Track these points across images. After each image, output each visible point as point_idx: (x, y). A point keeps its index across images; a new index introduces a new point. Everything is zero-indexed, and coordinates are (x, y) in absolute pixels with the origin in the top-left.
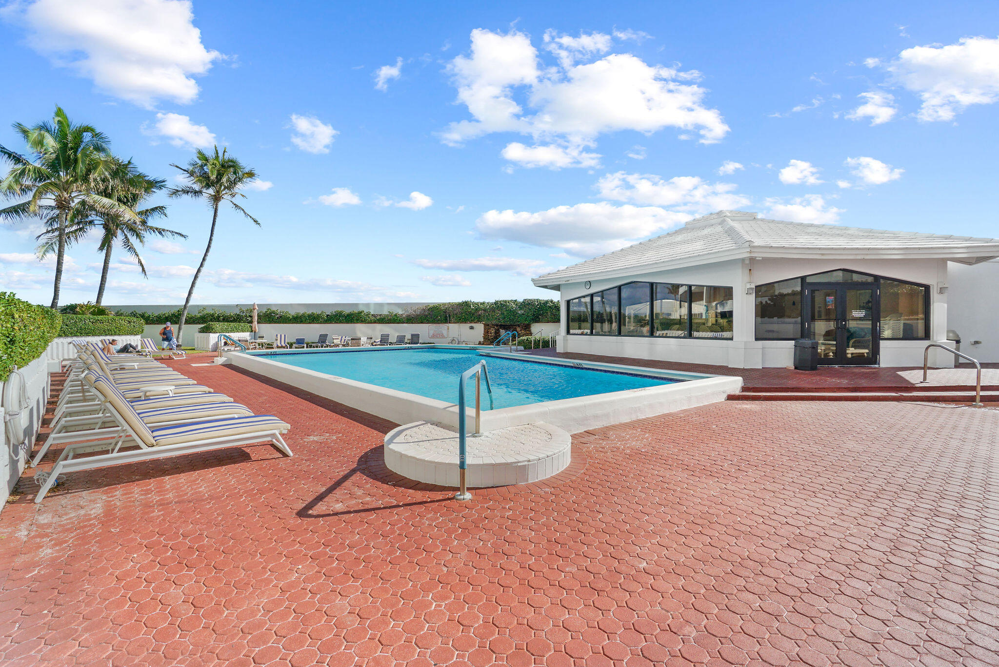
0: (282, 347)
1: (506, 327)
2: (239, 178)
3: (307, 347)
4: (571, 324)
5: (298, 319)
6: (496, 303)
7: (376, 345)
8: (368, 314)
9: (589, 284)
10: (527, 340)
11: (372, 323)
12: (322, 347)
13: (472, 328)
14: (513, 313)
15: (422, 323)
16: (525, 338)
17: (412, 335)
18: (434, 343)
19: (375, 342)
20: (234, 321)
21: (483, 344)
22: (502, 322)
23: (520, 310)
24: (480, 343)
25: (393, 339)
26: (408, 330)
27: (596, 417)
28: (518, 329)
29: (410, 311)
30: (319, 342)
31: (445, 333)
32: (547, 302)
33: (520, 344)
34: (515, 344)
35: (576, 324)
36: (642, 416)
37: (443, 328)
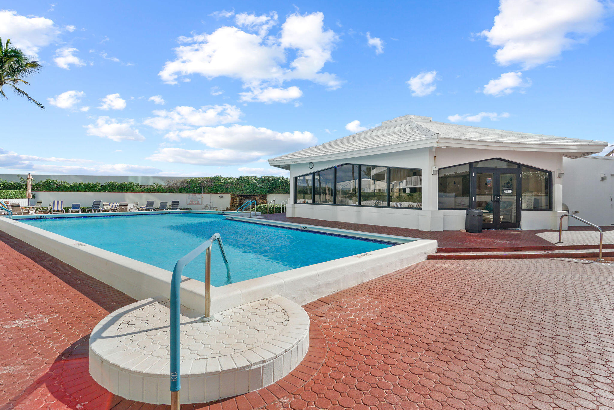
0: (58, 211)
1: (247, 197)
2: (22, 67)
3: (82, 212)
4: (298, 195)
5: (75, 188)
6: (241, 178)
7: (142, 210)
8: (137, 185)
9: (312, 164)
10: (264, 207)
11: (140, 192)
12: (95, 211)
13: (221, 197)
14: (253, 186)
15: (181, 193)
16: (262, 205)
17: (173, 203)
18: (191, 209)
19: (141, 207)
20: (15, 188)
21: (230, 210)
22: (245, 193)
23: (259, 184)
24: (227, 209)
25: (157, 204)
26: (169, 198)
27: (328, 284)
28: (257, 199)
29: (172, 184)
30: (93, 207)
31: (200, 201)
32: (279, 178)
33: (258, 210)
34: (254, 211)
35: (302, 196)
36: (366, 280)
37: (198, 197)
